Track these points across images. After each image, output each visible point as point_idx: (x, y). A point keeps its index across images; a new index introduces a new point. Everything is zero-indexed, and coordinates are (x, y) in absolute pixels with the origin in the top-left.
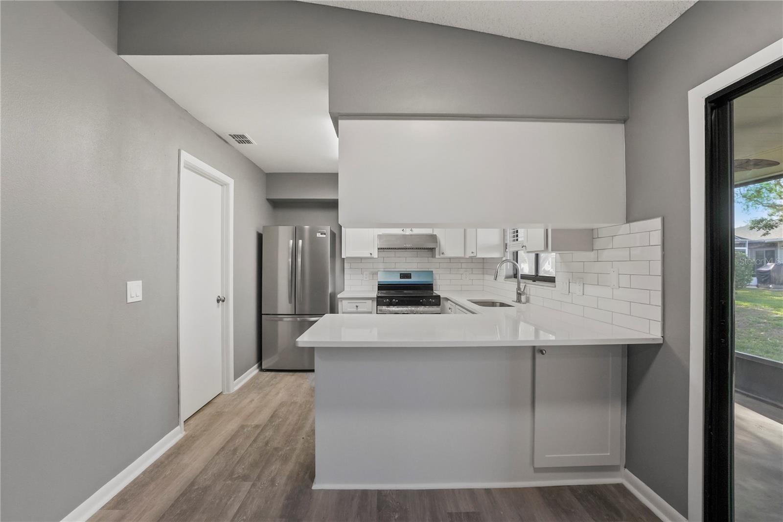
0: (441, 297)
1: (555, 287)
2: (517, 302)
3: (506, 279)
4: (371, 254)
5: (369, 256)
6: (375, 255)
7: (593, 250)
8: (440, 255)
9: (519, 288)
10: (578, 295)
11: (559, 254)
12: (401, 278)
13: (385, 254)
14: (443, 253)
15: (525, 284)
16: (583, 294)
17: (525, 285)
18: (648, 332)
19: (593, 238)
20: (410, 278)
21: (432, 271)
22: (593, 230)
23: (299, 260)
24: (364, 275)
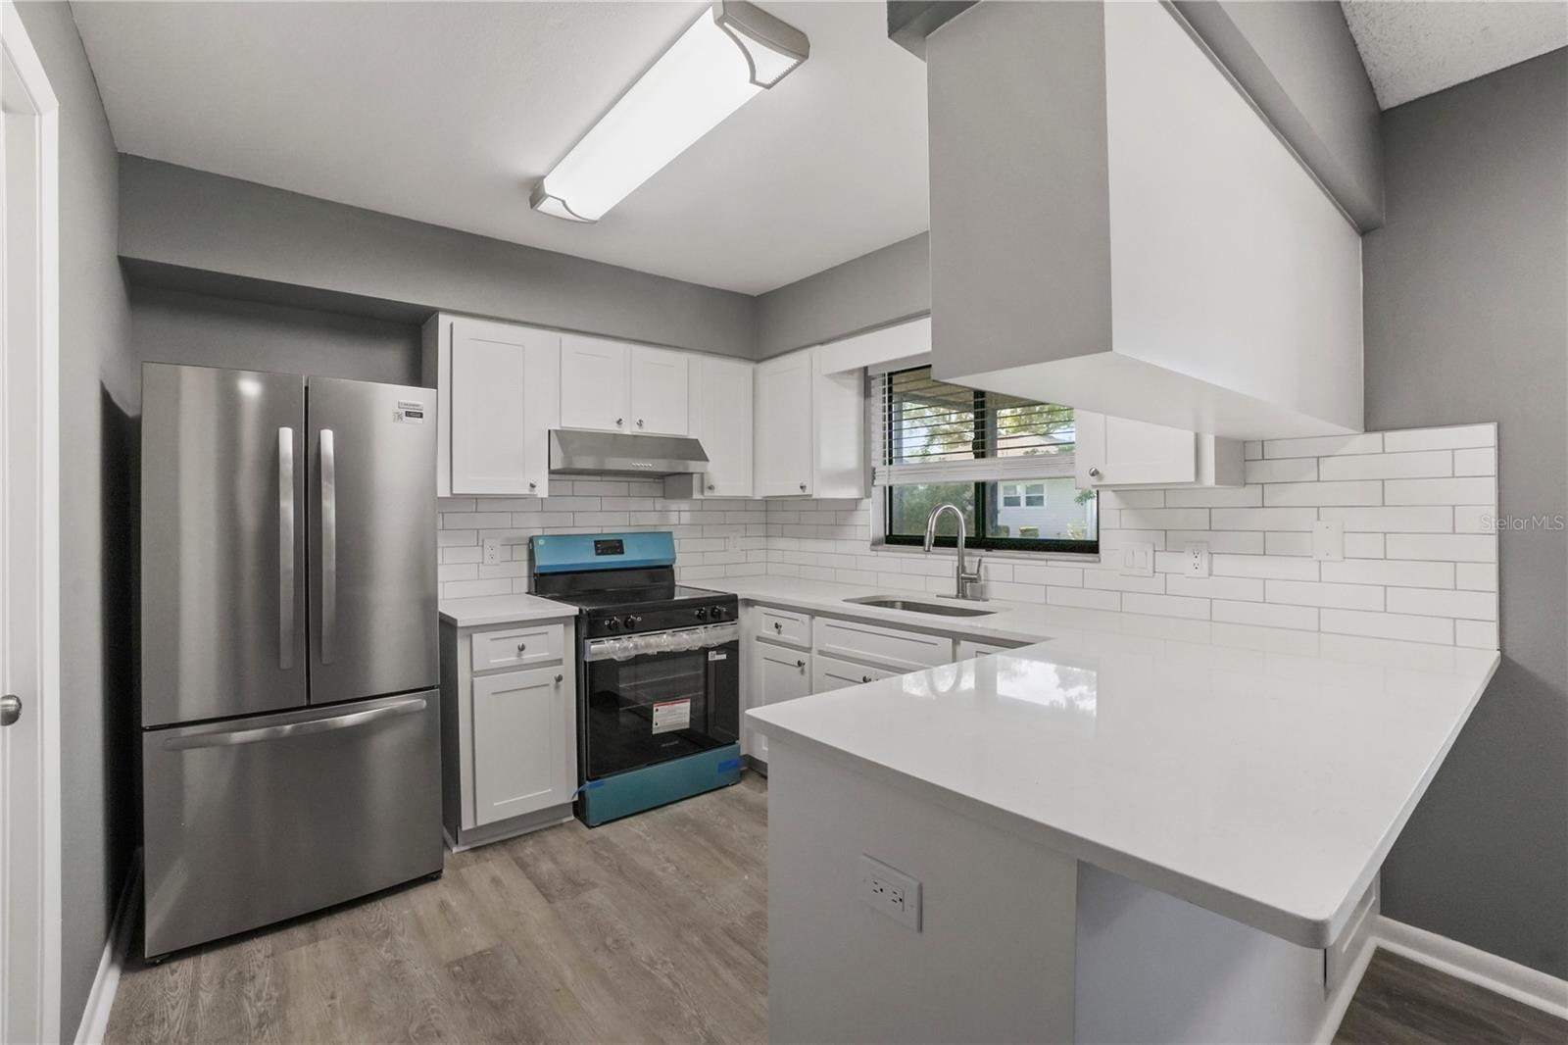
0: (739, 597)
1: (1100, 561)
2: (957, 597)
3: (873, 547)
4: (533, 486)
5: (526, 491)
6: (542, 491)
7: (1246, 484)
8: (702, 492)
9: (961, 568)
10: (1188, 577)
11: (1114, 491)
12: (598, 554)
13: (566, 485)
14: (711, 488)
15: (978, 559)
16: (1210, 575)
17: (980, 560)
18: (1452, 643)
19: (1246, 461)
20: (622, 552)
21: (671, 533)
22: (1245, 442)
23: (329, 505)
24: (487, 546)
